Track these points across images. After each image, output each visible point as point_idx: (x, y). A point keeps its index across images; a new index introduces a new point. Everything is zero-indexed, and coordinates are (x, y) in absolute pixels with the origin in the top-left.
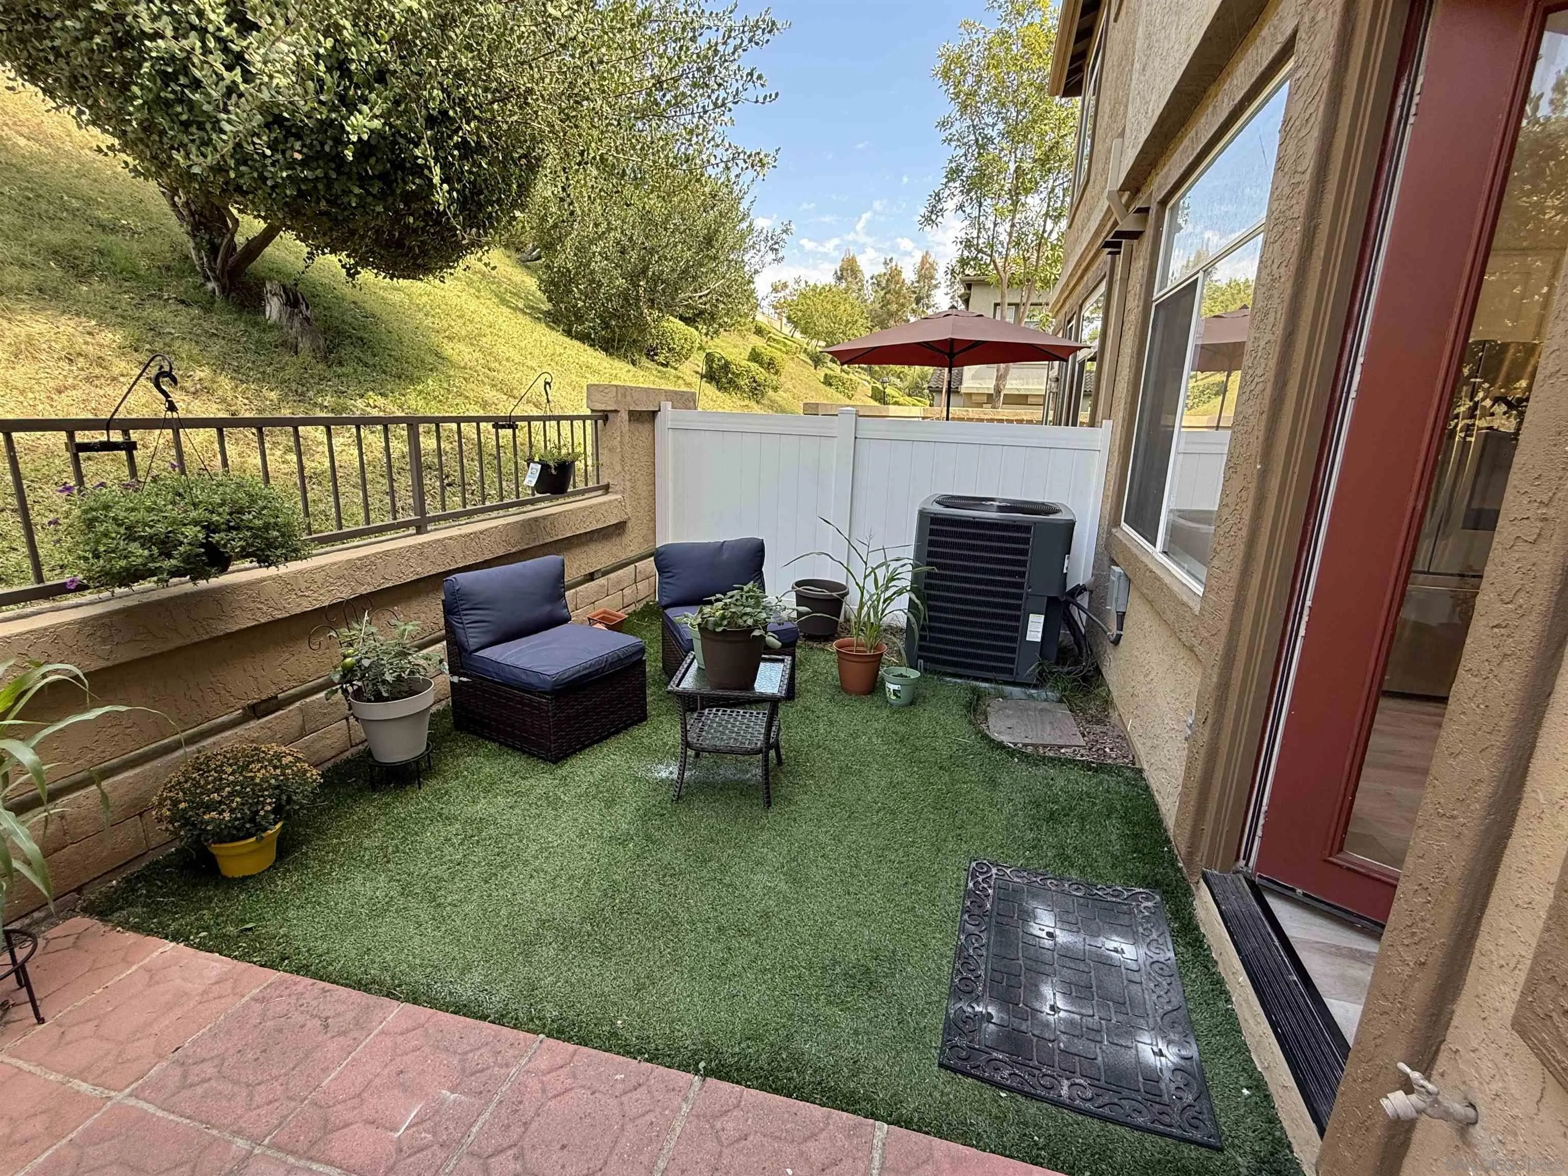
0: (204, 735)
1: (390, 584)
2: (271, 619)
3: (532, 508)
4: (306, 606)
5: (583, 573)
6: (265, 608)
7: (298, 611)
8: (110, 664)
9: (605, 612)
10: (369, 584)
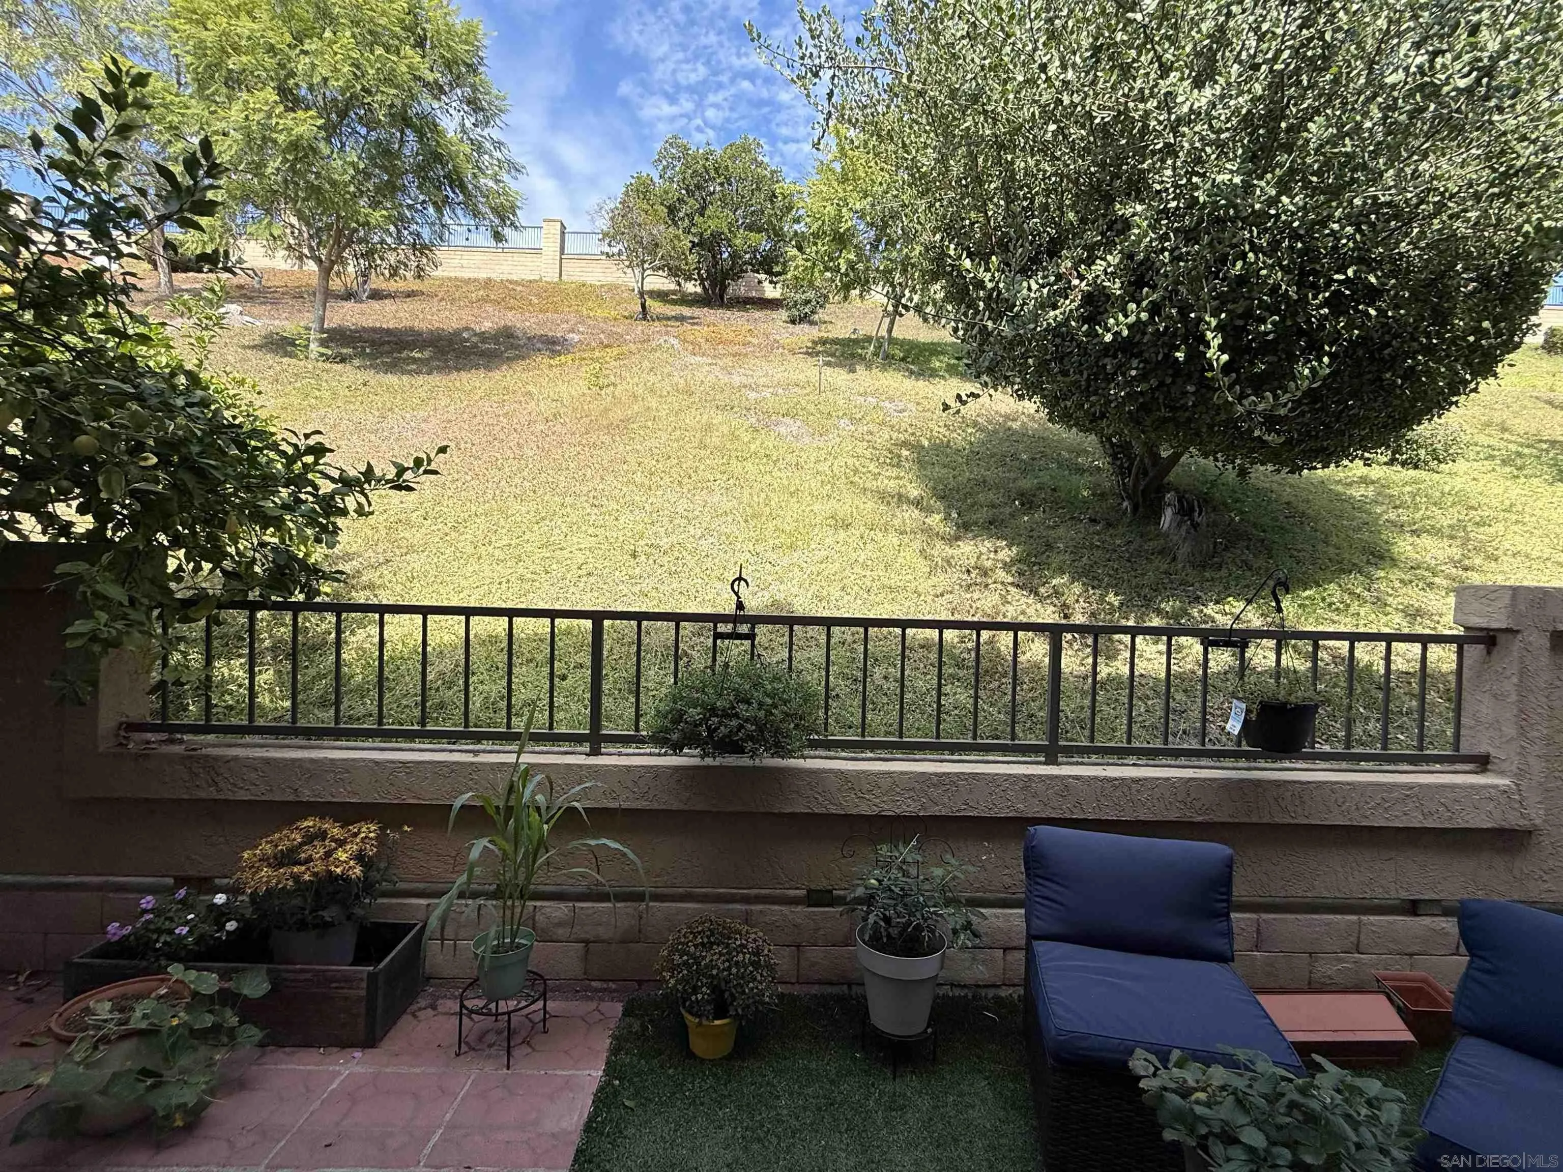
0: (759, 899)
1: (975, 813)
2: (825, 811)
3: (1246, 765)
4: (865, 809)
5: (1404, 895)
6: (821, 799)
7: (854, 811)
8: (686, 808)
9: (1424, 981)
10: (944, 805)
